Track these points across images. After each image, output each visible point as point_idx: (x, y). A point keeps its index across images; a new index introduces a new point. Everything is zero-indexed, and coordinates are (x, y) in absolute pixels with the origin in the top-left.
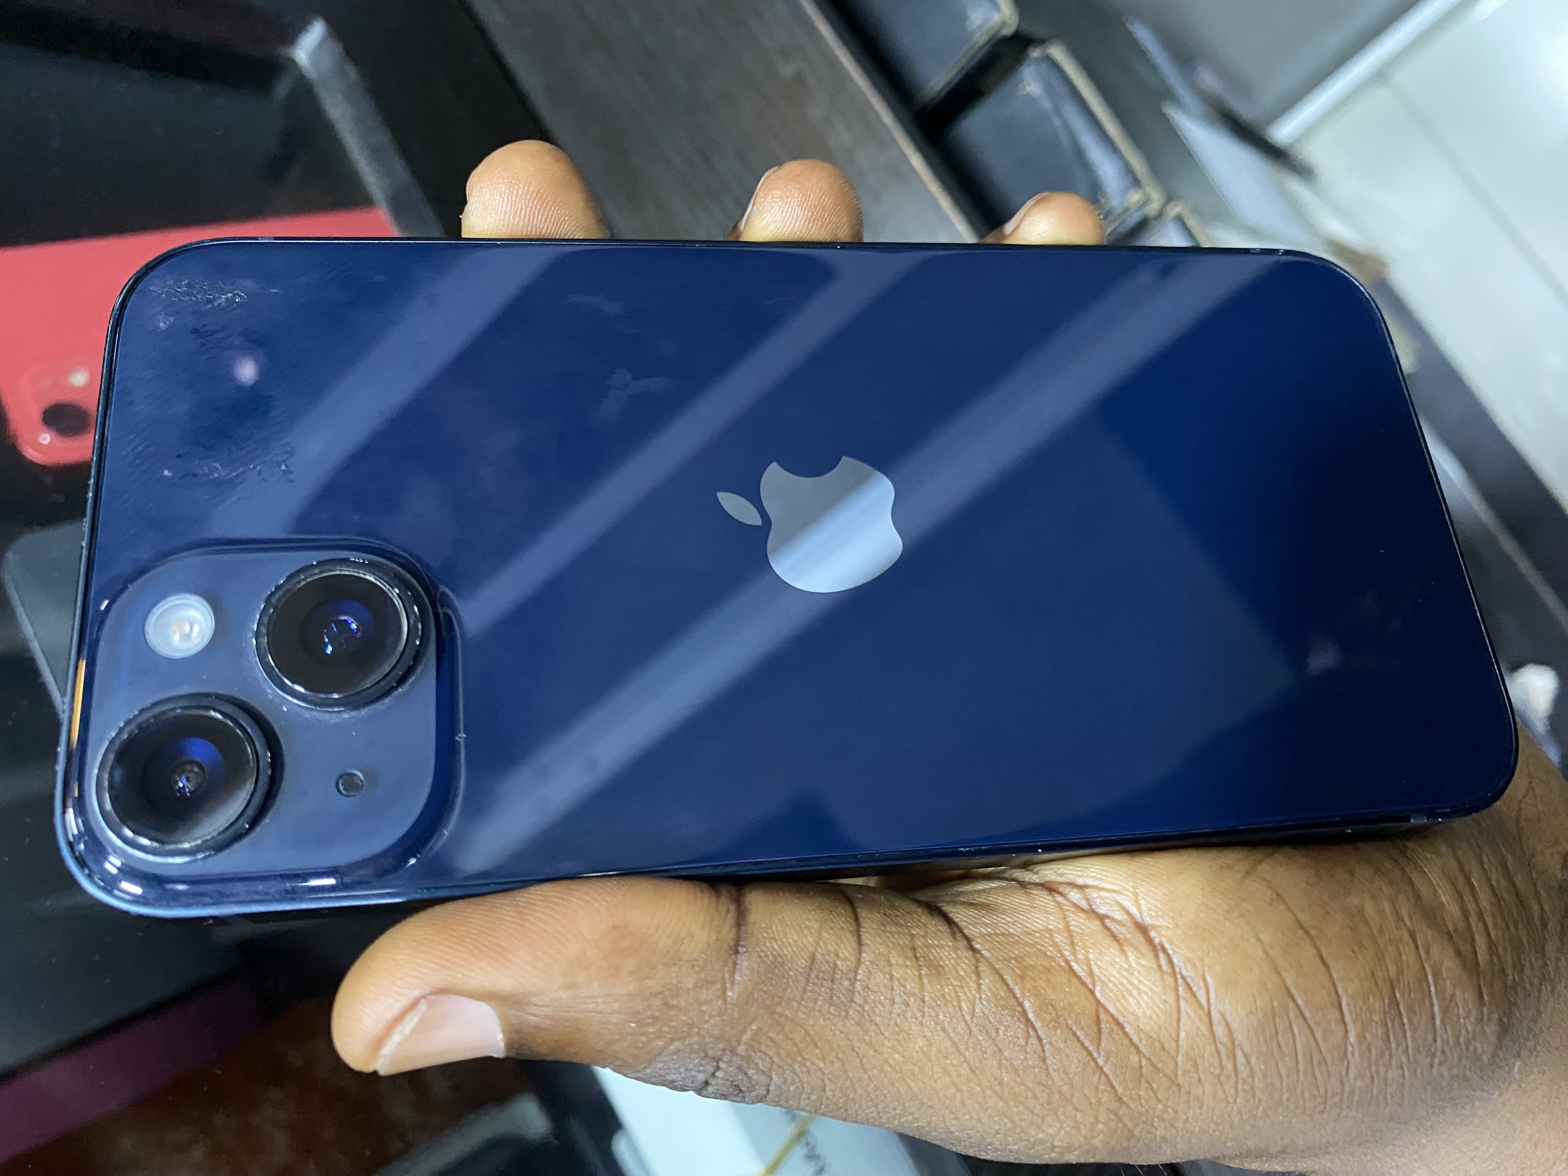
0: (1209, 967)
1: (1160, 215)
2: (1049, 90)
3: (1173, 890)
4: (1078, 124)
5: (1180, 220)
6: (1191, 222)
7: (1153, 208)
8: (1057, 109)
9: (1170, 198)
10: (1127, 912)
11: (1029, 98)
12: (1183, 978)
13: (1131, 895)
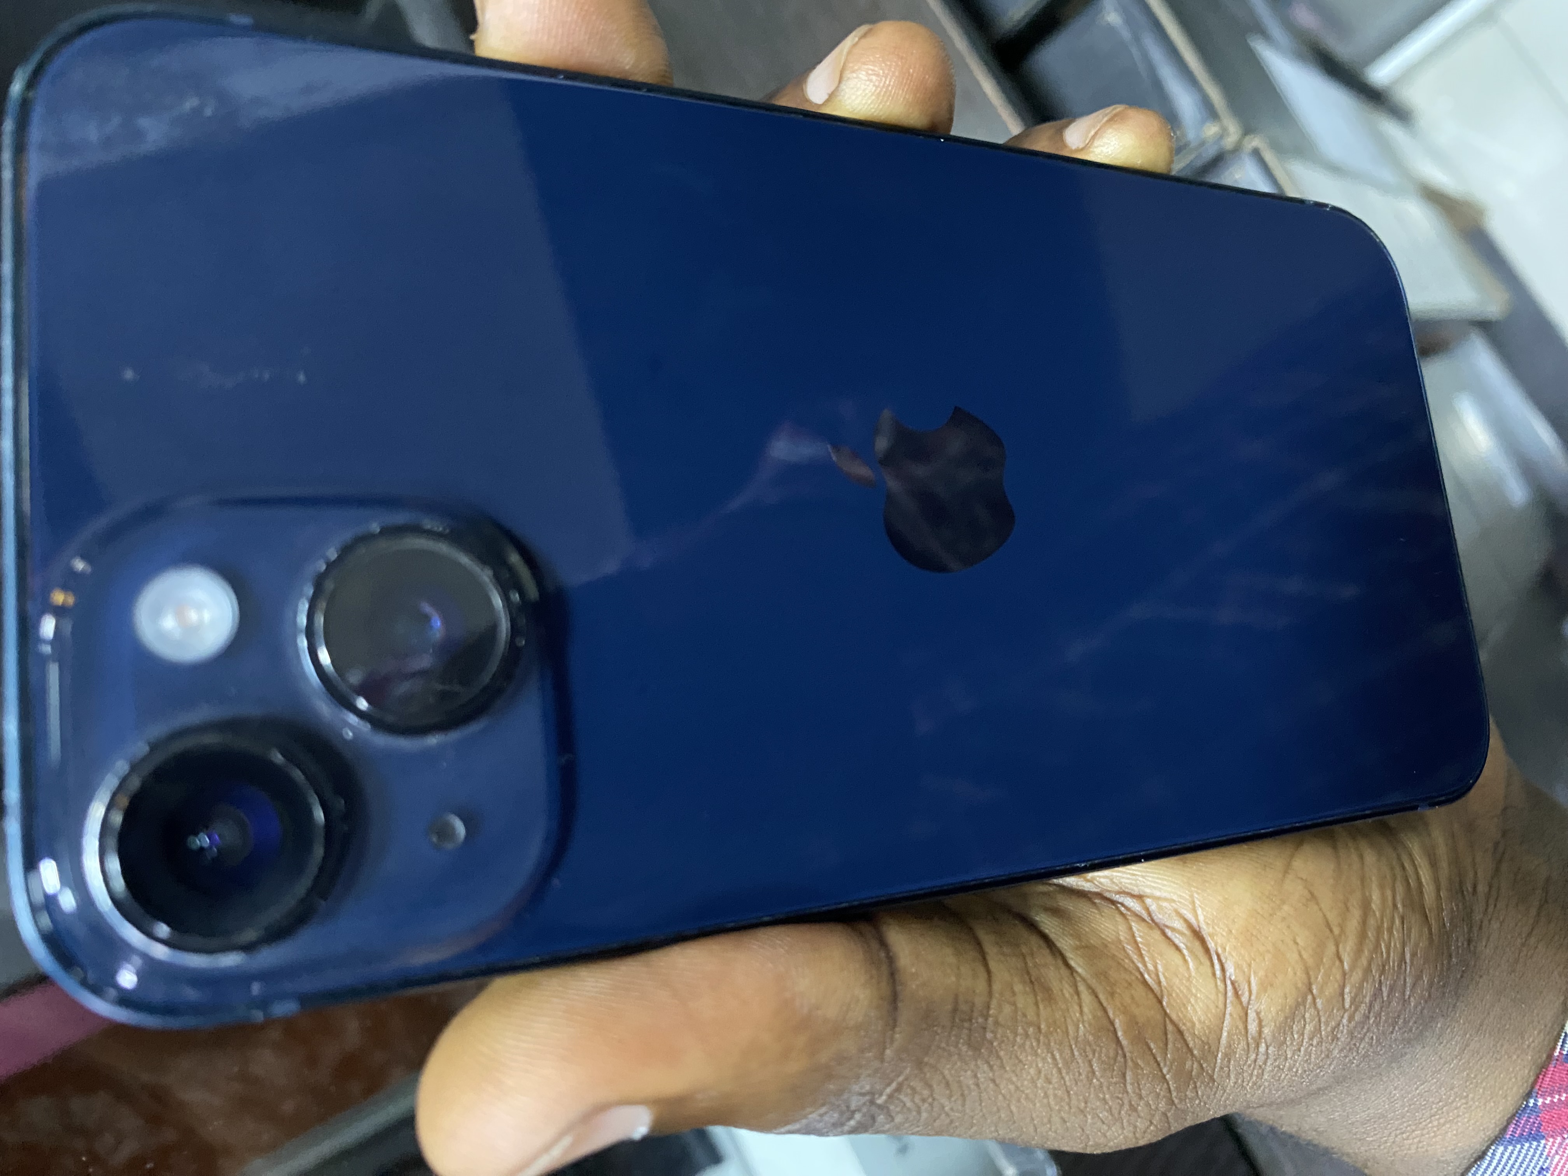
0: (1255, 973)
1: (1237, 149)
2: (1129, 20)
3: (1226, 896)
4: (1157, 54)
5: (1256, 154)
6: (1269, 156)
7: (1230, 141)
8: (1137, 39)
9: (1248, 130)
10: (1186, 921)
11: (1111, 29)
12: (1233, 983)
13: (1188, 904)
